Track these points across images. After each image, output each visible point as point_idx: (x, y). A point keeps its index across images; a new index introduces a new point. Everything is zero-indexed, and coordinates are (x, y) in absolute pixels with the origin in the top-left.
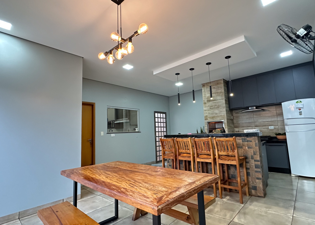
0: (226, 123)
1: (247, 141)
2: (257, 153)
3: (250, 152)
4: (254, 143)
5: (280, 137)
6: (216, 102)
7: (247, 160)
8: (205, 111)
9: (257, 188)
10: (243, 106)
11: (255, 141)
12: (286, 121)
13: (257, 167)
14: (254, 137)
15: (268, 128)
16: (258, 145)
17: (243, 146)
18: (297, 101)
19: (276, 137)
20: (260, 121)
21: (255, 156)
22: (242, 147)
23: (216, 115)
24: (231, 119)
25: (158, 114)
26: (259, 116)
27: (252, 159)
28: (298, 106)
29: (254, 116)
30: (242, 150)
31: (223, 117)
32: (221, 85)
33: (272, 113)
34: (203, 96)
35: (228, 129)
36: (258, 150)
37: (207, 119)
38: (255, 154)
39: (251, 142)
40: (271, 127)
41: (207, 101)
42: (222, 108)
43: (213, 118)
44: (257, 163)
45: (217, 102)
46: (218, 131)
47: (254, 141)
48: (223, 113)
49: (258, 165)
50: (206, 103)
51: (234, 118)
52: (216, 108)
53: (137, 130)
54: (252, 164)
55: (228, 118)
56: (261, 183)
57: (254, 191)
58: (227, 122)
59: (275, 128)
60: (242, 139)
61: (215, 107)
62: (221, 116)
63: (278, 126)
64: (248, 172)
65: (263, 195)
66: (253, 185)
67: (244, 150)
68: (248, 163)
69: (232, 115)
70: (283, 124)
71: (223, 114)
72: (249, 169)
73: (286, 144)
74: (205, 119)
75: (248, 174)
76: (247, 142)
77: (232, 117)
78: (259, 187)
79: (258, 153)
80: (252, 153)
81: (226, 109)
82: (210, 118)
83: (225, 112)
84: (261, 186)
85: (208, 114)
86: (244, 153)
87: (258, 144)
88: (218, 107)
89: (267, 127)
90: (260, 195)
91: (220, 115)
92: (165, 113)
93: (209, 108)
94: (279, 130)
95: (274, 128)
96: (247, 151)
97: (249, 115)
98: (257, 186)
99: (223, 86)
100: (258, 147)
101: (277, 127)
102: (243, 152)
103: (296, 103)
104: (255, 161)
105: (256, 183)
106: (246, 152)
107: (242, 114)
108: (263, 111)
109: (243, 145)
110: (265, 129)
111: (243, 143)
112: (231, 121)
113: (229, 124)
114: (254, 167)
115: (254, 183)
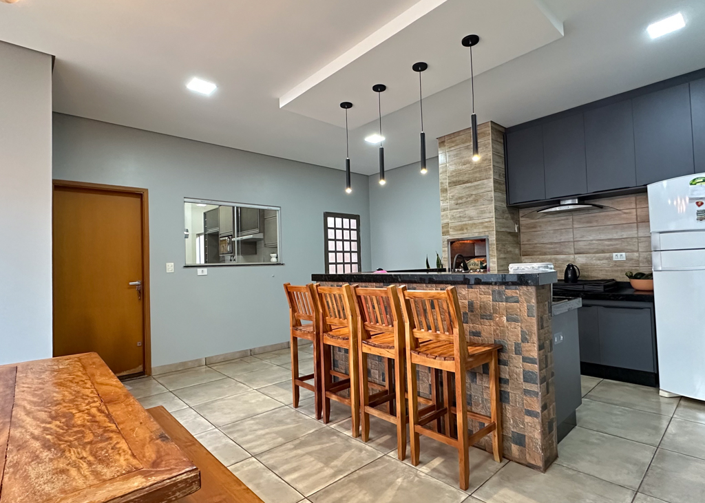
0: (495, 242)
1: (507, 300)
2: (531, 337)
3: (513, 334)
4: (525, 305)
5: (639, 284)
6: (471, 187)
7: (504, 356)
8: (444, 210)
9: (527, 440)
10: (542, 198)
11: (528, 302)
12: (656, 239)
13: (528, 377)
14: (524, 288)
15: (611, 258)
16: (535, 314)
17: (494, 313)
18: (694, 180)
19: (629, 283)
20: (591, 238)
21: (526, 346)
22: (490, 317)
23: (470, 222)
24: (510, 233)
25: (337, 219)
26: (589, 225)
27: (516, 354)
28: (695, 193)
29: (575, 226)
30: (492, 324)
31: (486, 227)
32: (486, 138)
33: (625, 215)
34: (440, 171)
35: (498, 259)
36: (535, 328)
37: (448, 232)
38: (524, 340)
39: (517, 302)
40: (619, 254)
41: (449, 183)
42: (486, 202)
43: (462, 229)
44: (529, 366)
45: (475, 186)
46: (475, 264)
47: (526, 299)
48: (488, 215)
49: (532, 373)
50: (446, 190)
51: (522, 231)
52: (472, 202)
53: (274, 260)
54: (518, 370)
55: (503, 230)
56: (539, 427)
57: (517, 447)
58: (497, 240)
59: (628, 259)
60: (493, 291)
61: (469, 199)
62: (482, 223)
63: (638, 251)
64: (504, 391)
65: (540, 464)
66: (515, 430)
67: (497, 324)
68: (505, 364)
69: (517, 222)
70: (650, 249)
71: (487, 220)
72: (507, 382)
73: (651, 306)
74: (444, 233)
75: (502, 397)
76: (506, 302)
77: (516, 226)
78: (530, 437)
79: (535, 338)
80: (517, 336)
81: (496, 207)
82: (455, 229)
83: (493, 214)
84: (537, 435)
85: (451, 219)
86: (497, 334)
87: (535, 308)
88: (476, 201)
89: (607, 255)
90: (533, 462)
91: (481, 221)
92: (357, 217)
93: (453, 202)
94: (641, 265)
95: (626, 257)
96: (506, 329)
97: (563, 222)
98: (526, 434)
99: (490, 141)
100: (534, 320)
101: (636, 254)
102: (495, 331)
103: (691, 184)
104: (525, 360)
105: (523, 424)
106: (503, 332)
107: (544, 220)
108: (601, 210)
109: (495, 311)
110: (602, 262)
111: (494, 303)
112: (510, 238)
113: (504, 245)
114: (522, 377)
115: (518, 426)
